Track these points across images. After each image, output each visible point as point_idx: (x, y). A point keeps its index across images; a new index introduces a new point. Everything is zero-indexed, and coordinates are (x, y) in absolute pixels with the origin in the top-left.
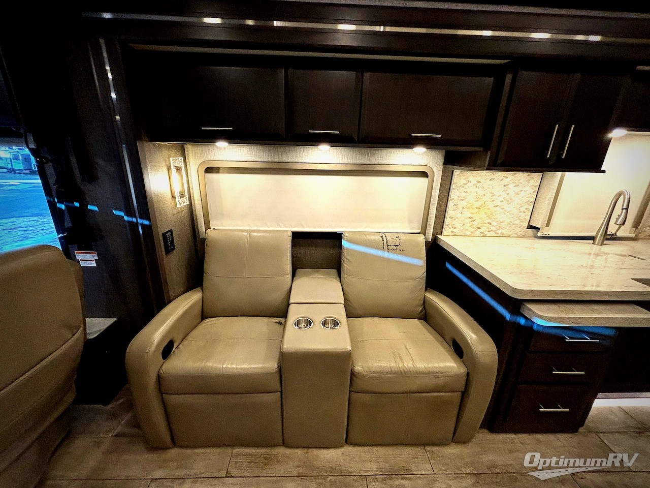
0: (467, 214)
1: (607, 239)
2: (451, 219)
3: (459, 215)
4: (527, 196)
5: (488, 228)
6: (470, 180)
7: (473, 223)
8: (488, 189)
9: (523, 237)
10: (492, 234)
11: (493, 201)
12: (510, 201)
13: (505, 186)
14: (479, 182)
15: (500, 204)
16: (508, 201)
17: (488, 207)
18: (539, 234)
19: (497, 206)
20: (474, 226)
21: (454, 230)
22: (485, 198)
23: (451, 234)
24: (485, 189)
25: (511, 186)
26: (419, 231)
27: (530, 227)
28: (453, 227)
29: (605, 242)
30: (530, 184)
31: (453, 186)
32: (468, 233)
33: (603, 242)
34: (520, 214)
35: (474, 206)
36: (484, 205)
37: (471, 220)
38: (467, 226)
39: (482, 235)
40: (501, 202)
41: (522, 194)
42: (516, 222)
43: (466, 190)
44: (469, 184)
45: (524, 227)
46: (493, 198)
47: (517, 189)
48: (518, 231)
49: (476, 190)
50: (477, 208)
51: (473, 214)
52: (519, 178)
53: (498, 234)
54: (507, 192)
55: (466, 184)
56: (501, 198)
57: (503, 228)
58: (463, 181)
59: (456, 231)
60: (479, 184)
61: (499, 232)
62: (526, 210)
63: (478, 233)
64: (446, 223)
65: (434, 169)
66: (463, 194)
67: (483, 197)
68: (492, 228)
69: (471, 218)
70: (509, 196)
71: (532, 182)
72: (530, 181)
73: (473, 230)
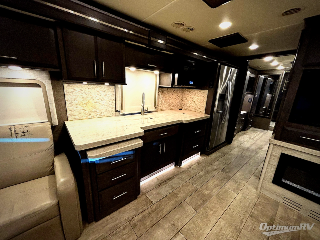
0: (80, 108)
1: (145, 113)
2: (71, 111)
3: (75, 109)
4: (111, 96)
5: (95, 114)
6: (75, 89)
7: (86, 112)
8: (88, 94)
9: (115, 116)
10: (98, 116)
11: (93, 100)
12: (103, 99)
13: (97, 92)
14: (82, 90)
15: (98, 101)
16: (101, 99)
17: (91, 103)
18: (121, 114)
19: (96, 102)
20: (87, 114)
21: (75, 117)
22: (88, 99)
23: (73, 119)
24: (86, 94)
25: (101, 92)
26: (47, 121)
27: (116, 111)
28: (73, 115)
29: (145, 114)
30: (110, 91)
31: (65, 93)
32: (85, 118)
33: (144, 114)
34: (110, 105)
35: (83, 103)
36: (89, 102)
37: (83, 110)
38: (83, 114)
39: (93, 117)
40: (98, 100)
41: (108, 95)
42: (109, 109)
43: (75, 95)
44: (76, 91)
45: (114, 111)
46: (93, 98)
47: (104, 94)
48: (111, 113)
49: (82, 94)
50: (85, 104)
51: (84, 107)
52: (104, 88)
53: (102, 116)
54: (100, 95)
55: (74, 91)
56: (97, 98)
57: (103, 113)
58: (71, 90)
59: (76, 117)
60: (82, 91)
61: (102, 115)
62: (112, 103)
63: (90, 117)
64: (68, 114)
65: (44, 82)
66: (74, 97)
67: (87, 98)
68: (98, 113)
69: (83, 109)
70: (101, 97)
71: (111, 90)
72: (110, 89)
73: (87, 116)
